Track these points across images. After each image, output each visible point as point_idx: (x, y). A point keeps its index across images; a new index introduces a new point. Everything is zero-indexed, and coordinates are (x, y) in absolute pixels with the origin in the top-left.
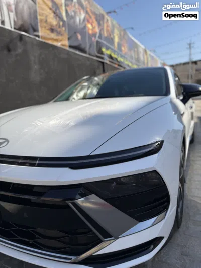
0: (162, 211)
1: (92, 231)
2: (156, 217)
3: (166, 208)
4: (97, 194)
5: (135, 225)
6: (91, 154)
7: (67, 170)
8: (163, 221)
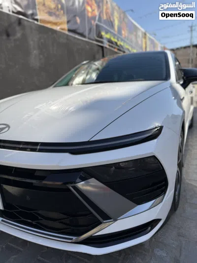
0: (160, 194)
2: (154, 200)
3: (164, 191)
4: (96, 179)
6: (91, 140)
7: (67, 155)
8: (161, 204)
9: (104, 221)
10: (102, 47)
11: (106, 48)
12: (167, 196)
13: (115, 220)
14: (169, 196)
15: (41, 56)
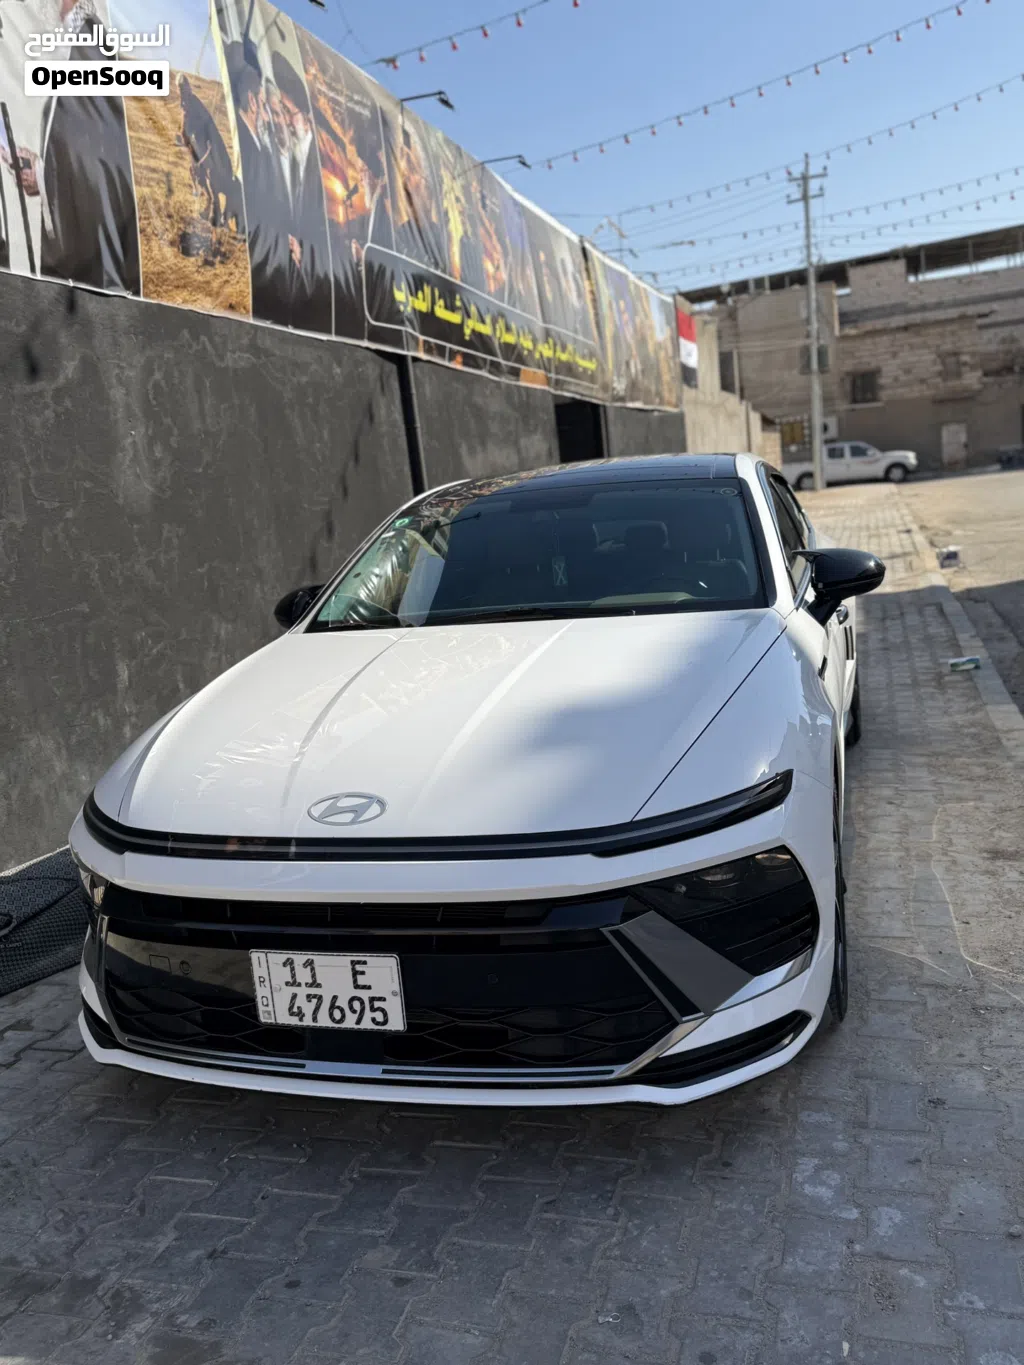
0: (801, 949)
1: (655, 997)
2: (790, 964)
3: (810, 941)
4: (658, 911)
5: (747, 982)
6: (636, 819)
7: (588, 858)
8: (808, 973)
9: (684, 1019)
10: (400, 361)
11: (415, 359)
12: (821, 952)
13: (709, 1014)
14: (824, 952)
15: (158, 452)
